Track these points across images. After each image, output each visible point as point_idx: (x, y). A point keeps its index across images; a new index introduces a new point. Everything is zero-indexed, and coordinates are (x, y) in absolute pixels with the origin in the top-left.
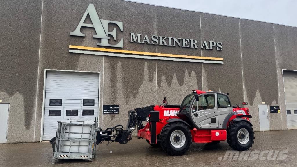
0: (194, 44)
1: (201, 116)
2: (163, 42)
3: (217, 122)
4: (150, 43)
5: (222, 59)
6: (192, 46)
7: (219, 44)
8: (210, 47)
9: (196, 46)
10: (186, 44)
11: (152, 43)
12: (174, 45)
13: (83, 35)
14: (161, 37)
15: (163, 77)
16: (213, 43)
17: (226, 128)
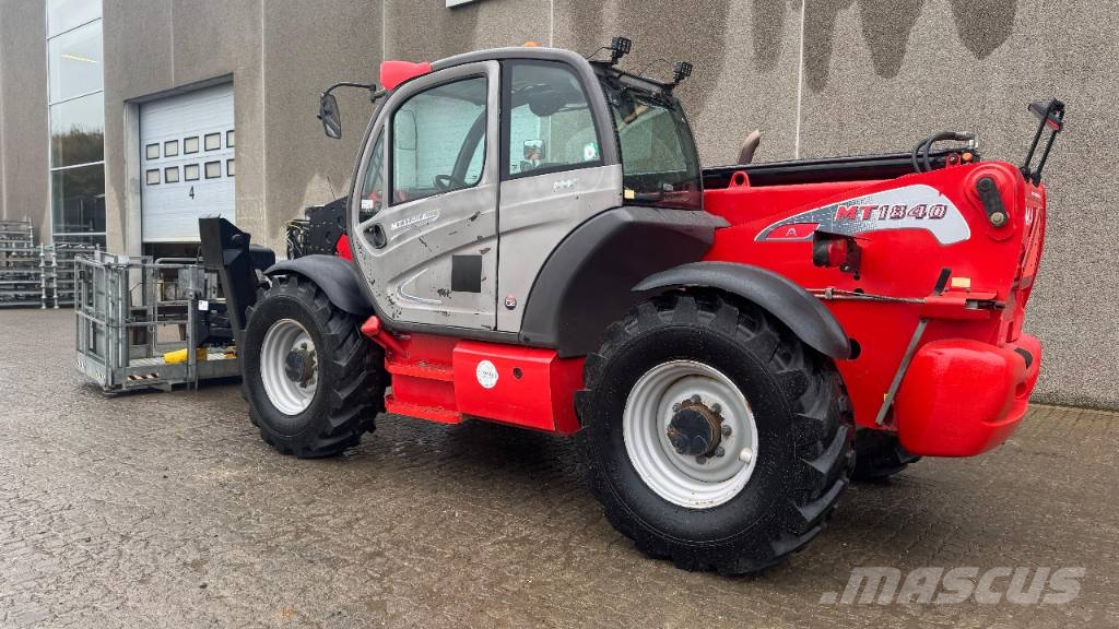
1: (399, 239)
3: (488, 284)
15: (848, 22)
17: (549, 338)
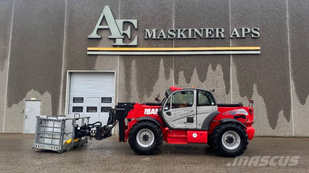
0: (221, 33)
2: (181, 35)
3: (195, 122)
4: (166, 38)
5: (259, 48)
6: (217, 36)
7: (255, 30)
8: (241, 34)
9: (223, 36)
10: (209, 34)
11: (169, 37)
12: (195, 37)
13: (99, 37)
14: (179, 30)
15: (181, 74)
16: (246, 30)
17: (207, 129)
